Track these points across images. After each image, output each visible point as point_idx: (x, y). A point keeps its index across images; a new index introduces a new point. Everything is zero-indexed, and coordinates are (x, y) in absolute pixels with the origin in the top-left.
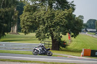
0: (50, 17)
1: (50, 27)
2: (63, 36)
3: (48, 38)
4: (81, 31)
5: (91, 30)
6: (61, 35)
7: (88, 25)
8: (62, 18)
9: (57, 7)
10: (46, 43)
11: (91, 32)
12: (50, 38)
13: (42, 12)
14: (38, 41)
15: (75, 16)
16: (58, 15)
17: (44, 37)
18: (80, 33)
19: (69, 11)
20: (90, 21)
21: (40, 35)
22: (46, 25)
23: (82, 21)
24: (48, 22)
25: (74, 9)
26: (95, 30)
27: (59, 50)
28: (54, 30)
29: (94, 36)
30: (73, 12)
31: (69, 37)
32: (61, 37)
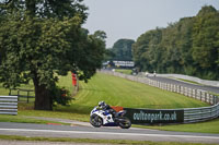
0: (30, 36)
1: (31, 58)
2: (59, 77)
3: (27, 83)
4: (100, 67)
5: (123, 63)
6: (55, 75)
7: (115, 52)
8: (57, 38)
9: (47, 13)
10: (21, 93)
11: (121, 67)
12: (31, 82)
13: (13, 23)
14: (3, 89)
15: (87, 31)
16: (48, 29)
17: (18, 82)
18: (97, 71)
19: (74, 21)
20: (121, 42)
21: (8, 77)
22: (21, 52)
23: (102, 44)
24: (25, 46)
25: (84, 17)
26: (132, 64)
27: (51, 110)
28: (39, 64)
29: (130, 77)
30: (83, 22)
31: (75, 80)
32: (56, 79)
